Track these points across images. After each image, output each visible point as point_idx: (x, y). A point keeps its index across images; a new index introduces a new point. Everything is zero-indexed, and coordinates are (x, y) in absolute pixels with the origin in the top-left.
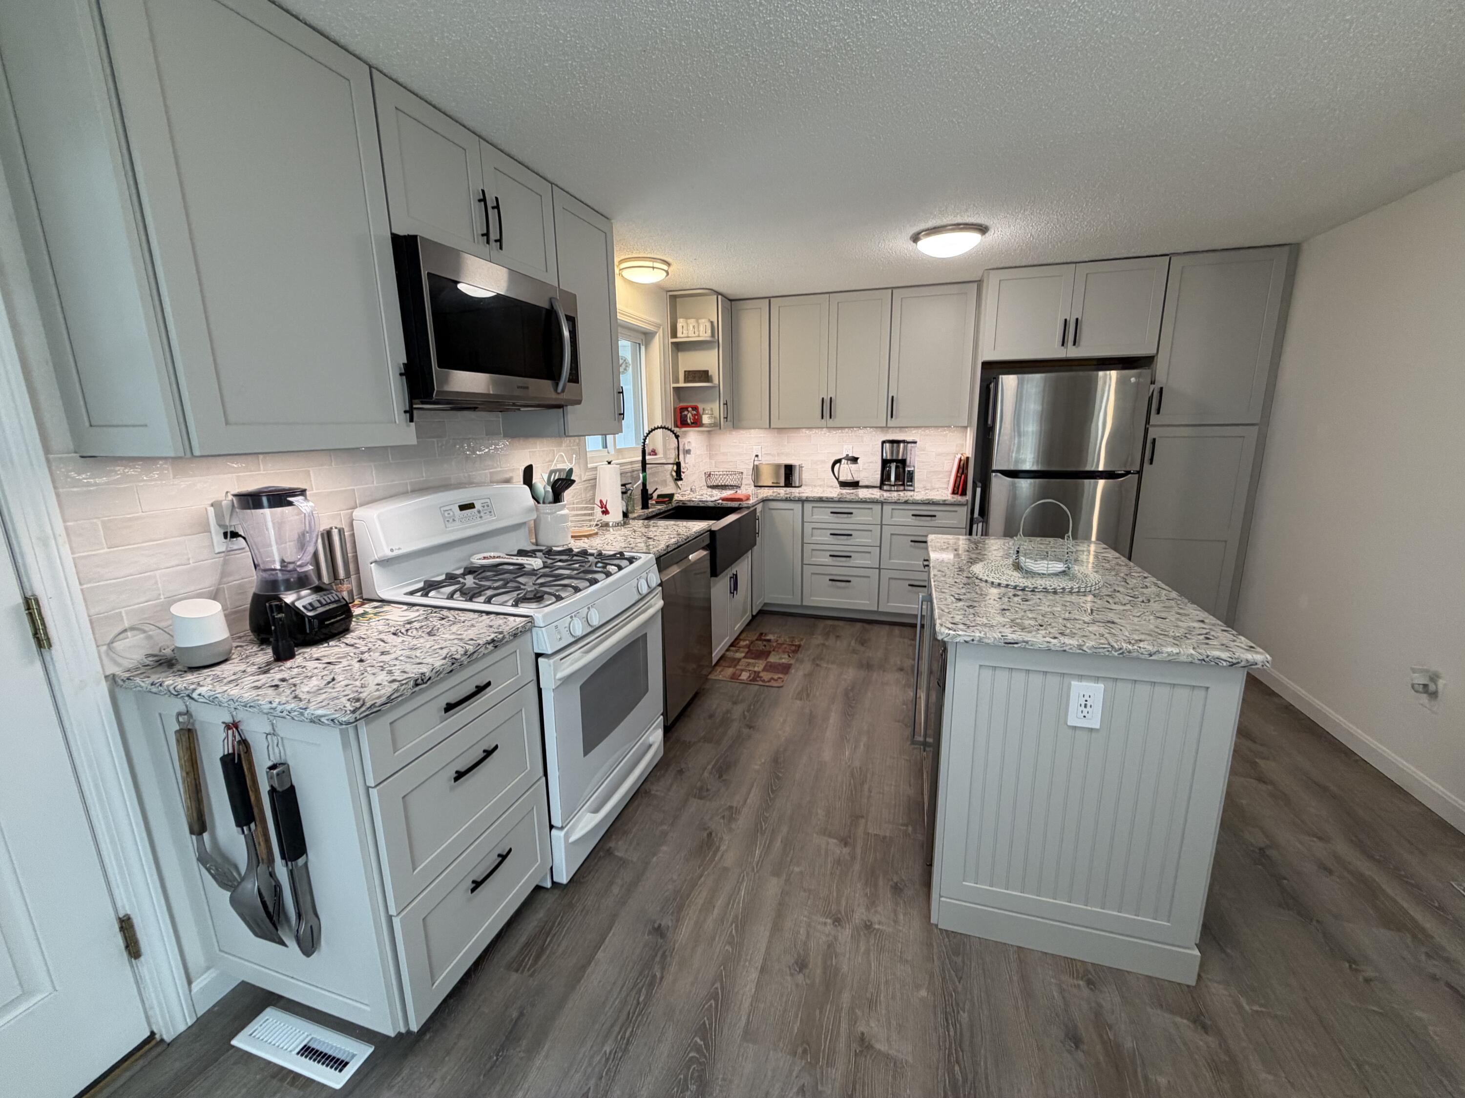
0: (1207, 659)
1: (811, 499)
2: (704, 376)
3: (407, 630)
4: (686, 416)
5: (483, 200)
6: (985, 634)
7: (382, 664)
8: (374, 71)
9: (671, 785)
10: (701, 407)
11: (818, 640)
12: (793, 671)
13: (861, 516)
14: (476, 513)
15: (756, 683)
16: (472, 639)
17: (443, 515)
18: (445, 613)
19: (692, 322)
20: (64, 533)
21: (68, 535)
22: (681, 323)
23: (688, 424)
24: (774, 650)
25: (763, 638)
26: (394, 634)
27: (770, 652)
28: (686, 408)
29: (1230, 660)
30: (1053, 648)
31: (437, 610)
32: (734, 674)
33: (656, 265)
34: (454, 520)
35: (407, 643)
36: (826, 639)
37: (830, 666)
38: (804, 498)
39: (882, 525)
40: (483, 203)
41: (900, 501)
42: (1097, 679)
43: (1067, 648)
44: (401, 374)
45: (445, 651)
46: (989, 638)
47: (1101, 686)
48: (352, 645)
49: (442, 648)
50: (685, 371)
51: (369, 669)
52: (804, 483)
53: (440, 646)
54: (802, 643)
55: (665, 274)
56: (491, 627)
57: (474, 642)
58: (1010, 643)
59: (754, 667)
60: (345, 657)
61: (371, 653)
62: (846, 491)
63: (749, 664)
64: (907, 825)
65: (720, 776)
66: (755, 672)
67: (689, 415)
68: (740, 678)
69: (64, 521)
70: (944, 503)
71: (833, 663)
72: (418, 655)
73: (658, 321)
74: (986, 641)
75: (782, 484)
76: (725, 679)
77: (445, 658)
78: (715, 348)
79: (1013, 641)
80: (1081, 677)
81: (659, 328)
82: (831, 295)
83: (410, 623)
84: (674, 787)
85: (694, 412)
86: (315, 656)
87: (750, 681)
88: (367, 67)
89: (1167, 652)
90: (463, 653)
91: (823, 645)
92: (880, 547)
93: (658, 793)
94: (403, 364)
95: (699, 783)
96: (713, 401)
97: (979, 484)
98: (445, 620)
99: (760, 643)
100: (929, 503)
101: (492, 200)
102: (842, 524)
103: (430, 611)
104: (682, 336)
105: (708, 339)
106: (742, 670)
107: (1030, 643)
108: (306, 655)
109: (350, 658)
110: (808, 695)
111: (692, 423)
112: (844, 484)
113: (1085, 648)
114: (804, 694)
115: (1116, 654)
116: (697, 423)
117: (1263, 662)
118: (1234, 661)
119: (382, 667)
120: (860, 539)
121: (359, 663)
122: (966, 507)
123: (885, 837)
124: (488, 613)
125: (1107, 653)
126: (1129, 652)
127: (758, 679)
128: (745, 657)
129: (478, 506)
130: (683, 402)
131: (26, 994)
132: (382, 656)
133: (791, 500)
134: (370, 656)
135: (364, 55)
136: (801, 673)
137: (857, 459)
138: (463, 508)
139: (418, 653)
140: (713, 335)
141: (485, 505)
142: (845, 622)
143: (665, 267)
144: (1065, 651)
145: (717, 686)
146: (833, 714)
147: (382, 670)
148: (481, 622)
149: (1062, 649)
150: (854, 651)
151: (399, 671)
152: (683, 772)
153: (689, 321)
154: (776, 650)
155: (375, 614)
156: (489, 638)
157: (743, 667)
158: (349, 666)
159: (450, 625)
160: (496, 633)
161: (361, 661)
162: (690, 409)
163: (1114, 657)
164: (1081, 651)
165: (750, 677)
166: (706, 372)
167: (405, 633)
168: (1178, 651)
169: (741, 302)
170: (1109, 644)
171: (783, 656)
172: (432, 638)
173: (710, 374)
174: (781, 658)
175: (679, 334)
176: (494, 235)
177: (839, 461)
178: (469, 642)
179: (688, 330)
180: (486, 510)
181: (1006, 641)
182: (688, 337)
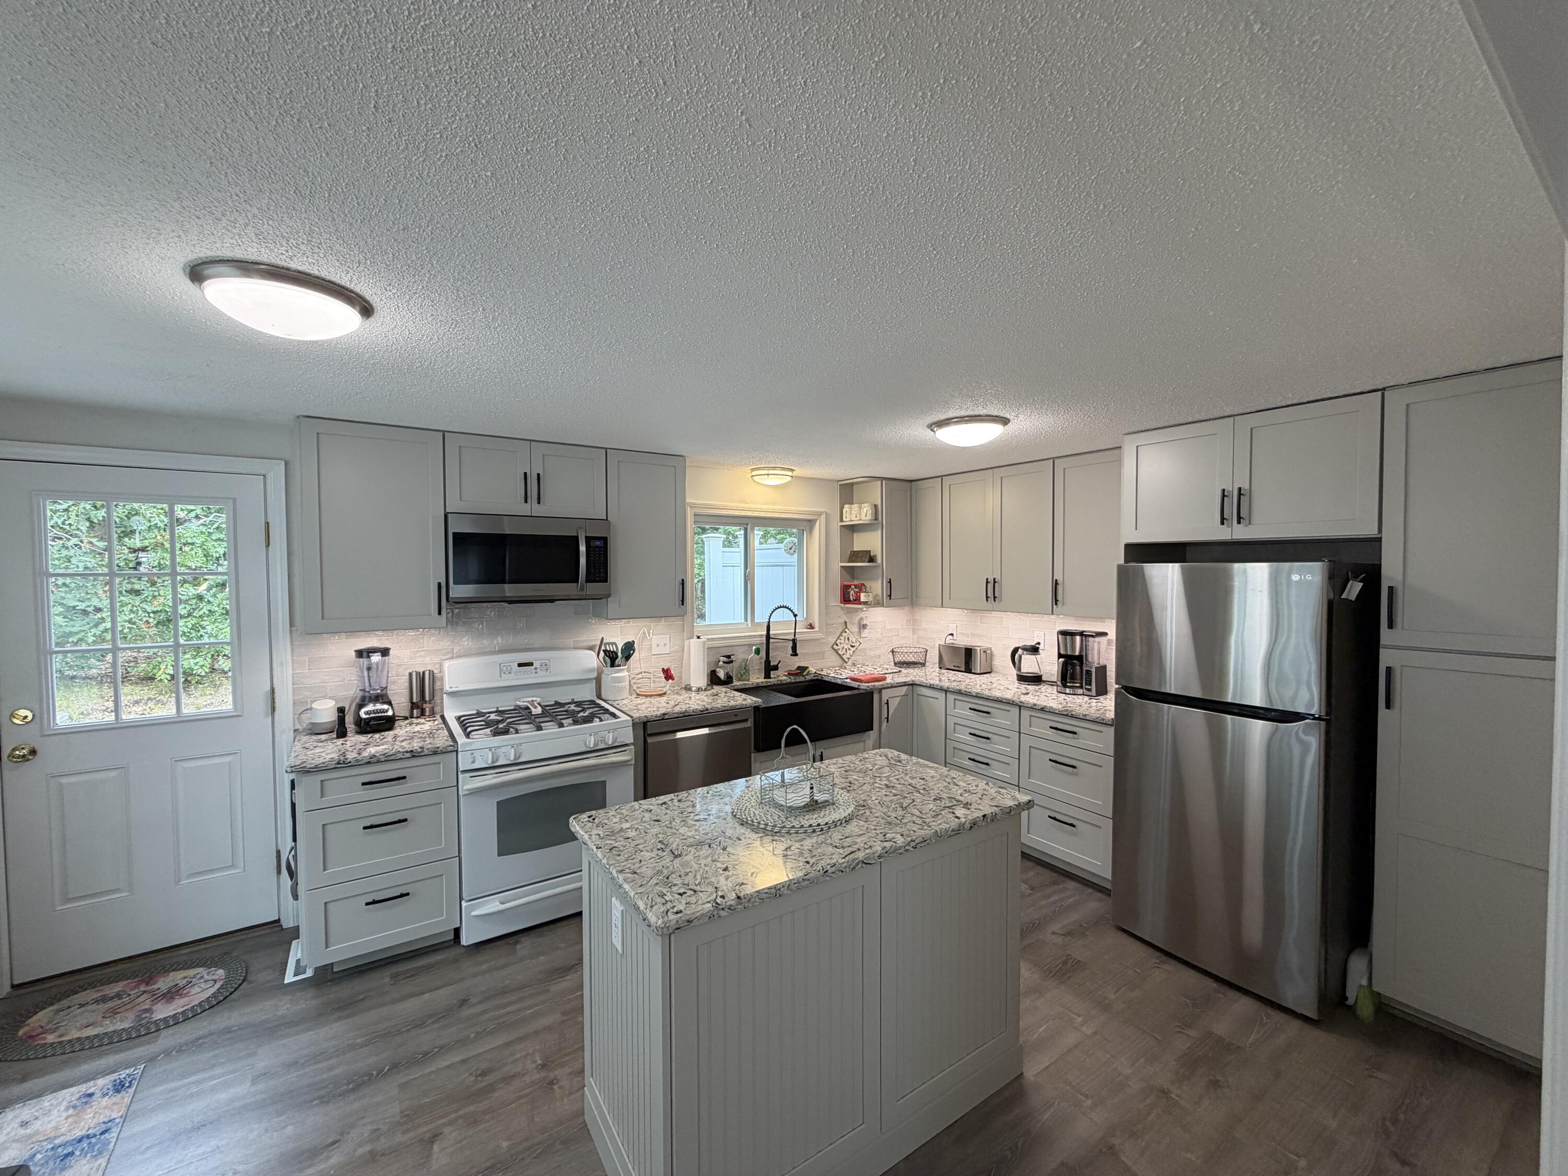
1: (952, 690)
2: (869, 556)
4: (849, 593)
5: (526, 478)
8: (446, 433)
10: (862, 585)
13: (1003, 720)
14: (534, 669)
17: (501, 669)
19: (858, 506)
20: (290, 662)
21: (293, 663)
22: (846, 508)
23: (851, 601)
28: (850, 586)
34: (510, 673)
38: (946, 689)
39: (1020, 733)
41: (1037, 708)
50: (851, 552)
67: (852, 592)
69: (292, 656)
70: (1085, 719)
73: (822, 509)
78: (877, 530)
81: (822, 515)
82: (995, 470)
85: (857, 590)
88: (442, 433)
92: (1019, 760)
96: (875, 579)
100: (1067, 715)
101: (533, 476)
102: (980, 723)
104: (848, 519)
105: (872, 521)
111: (854, 600)
112: (1022, 678)
116: (858, 600)
120: (999, 745)
129: (536, 664)
131: (233, 866)
133: (935, 688)
137: (1038, 649)
138: (520, 665)
140: (876, 519)
141: (543, 665)
143: (790, 473)
153: (855, 505)
162: (853, 587)
166: (871, 553)
169: (919, 482)
173: (873, 554)
175: (844, 519)
176: (533, 497)
177: (1017, 650)
179: (853, 515)
180: (543, 668)
182: (854, 521)
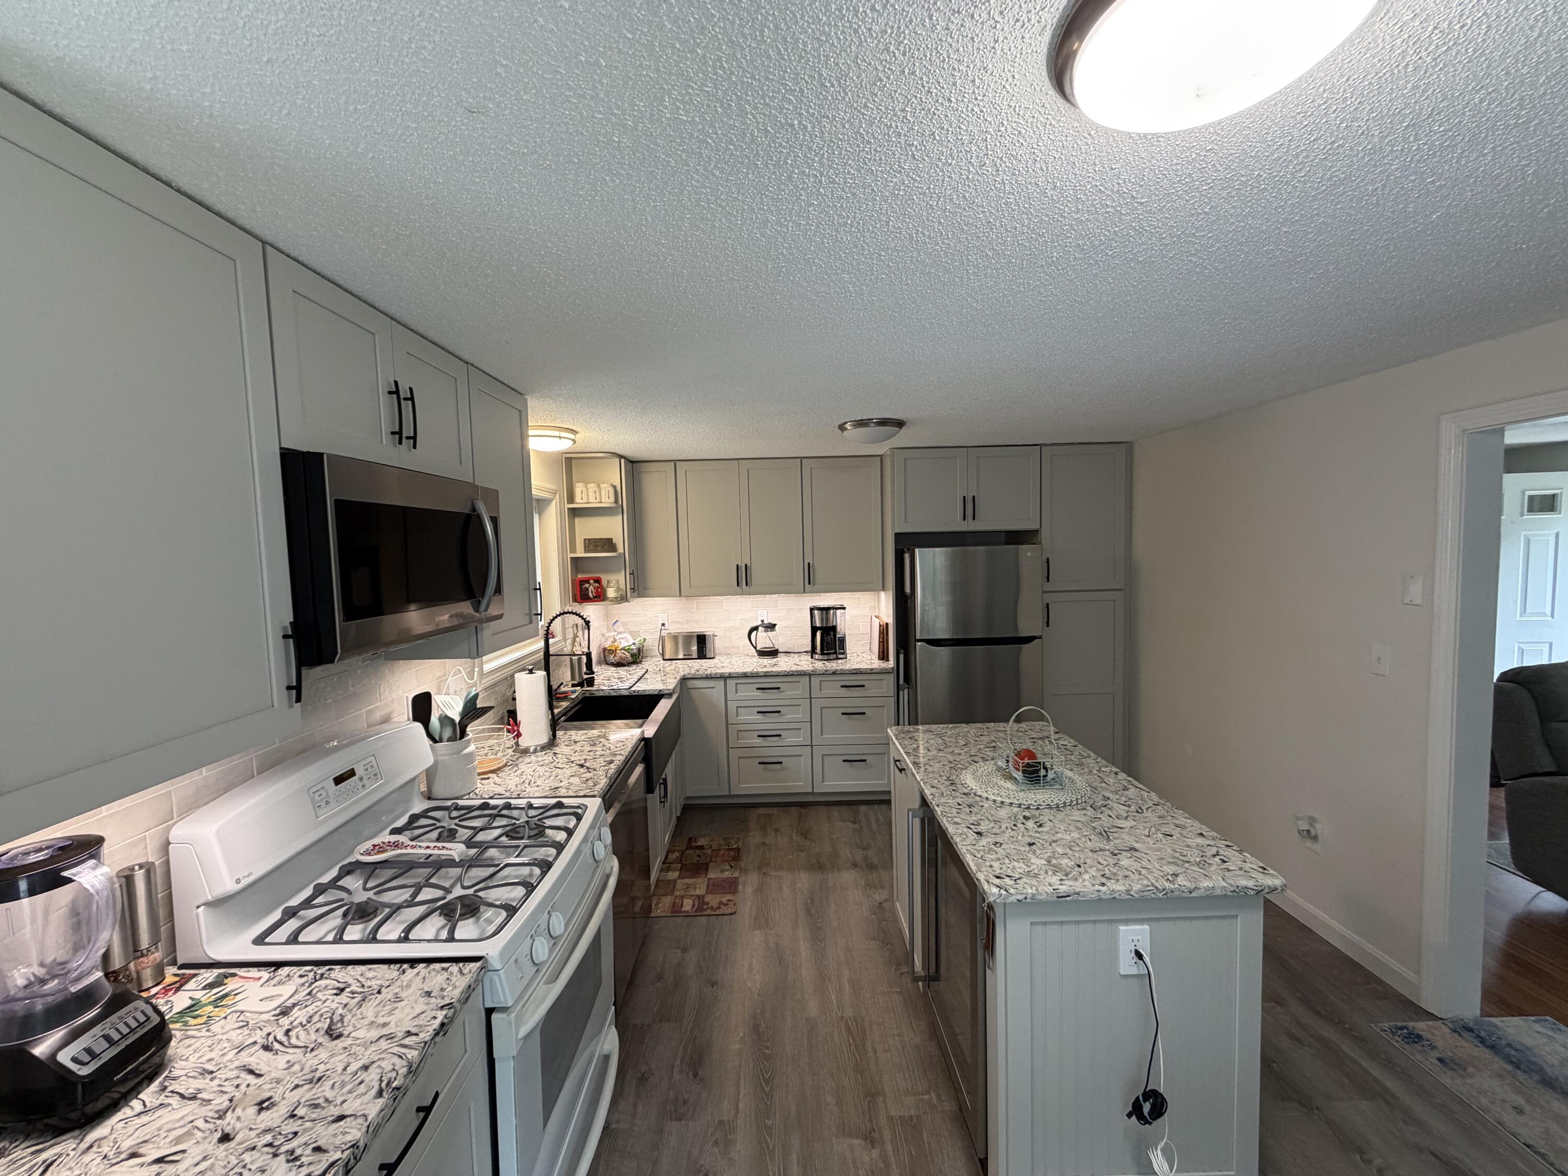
0: (1237, 890)
1: (735, 675)
2: (608, 544)
3: (287, 1033)
4: (587, 589)
5: (397, 392)
6: (1037, 890)
7: (268, 1138)
8: (268, 248)
9: (635, 1105)
10: (604, 578)
11: (755, 838)
12: (740, 887)
13: (791, 691)
14: (357, 781)
15: (704, 913)
16: (409, 1034)
17: (313, 800)
18: (339, 973)
19: (592, 487)
22: (579, 488)
23: (590, 599)
24: (711, 861)
25: (694, 844)
26: (266, 1048)
27: (707, 864)
28: (587, 581)
29: (1256, 888)
30: (1103, 897)
31: (323, 970)
32: (674, 904)
33: (563, 434)
34: (327, 803)
35: (297, 1068)
36: (765, 836)
37: (779, 874)
38: (727, 675)
39: (811, 698)
40: (395, 396)
41: (829, 672)
42: (1141, 921)
43: (1116, 895)
44: (285, 637)
45: (372, 1076)
46: (1041, 894)
47: (1146, 927)
48: (193, 1098)
49: (366, 1068)
50: (585, 540)
51: (247, 1157)
52: (717, 651)
53: (360, 1064)
54: (740, 844)
55: (572, 442)
56: (428, 994)
57: (414, 1038)
58: (1062, 897)
59: (695, 889)
60: (189, 1134)
61: (239, 1111)
62: (767, 661)
63: (688, 887)
64: (928, 1093)
65: (695, 1075)
66: (698, 896)
67: (591, 588)
68: (683, 909)
70: (871, 672)
71: (781, 868)
72: (330, 1095)
73: (554, 487)
74: (1039, 897)
75: (695, 656)
76: (665, 914)
77: (380, 1094)
78: (619, 514)
79: (1065, 895)
80: (1127, 922)
81: (556, 494)
82: (740, 461)
83: (285, 1012)
84: (640, 1109)
85: (597, 585)
86: (127, 1145)
87: (696, 911)
88: (260, 244)
89: (1204, 888)
90: (405, 1070)
91: (764, 844)
92: (811, 722)
93: (621, 1126)
94: (290, 623)
95: (671, 1092)
96: (619, 571)
97: (902, 651)
98: (345, 993)
99: (692, 852)
100: (857, 673)
101: (405, 391)
102: (769, 700)
103: (311, 975)
104: (581, 501)
105: (613, 505)
106: (682, 897)
107: (1081, 894)
108: (105, 1149)
109: (199, 1135)
110: (767, 921)
111: (595, 597)
112: (763, 653)
113: (1132, 893)
114: (762, 920)
115: (1161, 895)
116: (600, 596)
117: (1281, 887)
118: (1260, 889)
119: (270, 1145)
120: (790, 715)
121: (223, 1147)
122: (892, 675)
123: (911, 1118)
124: (413, 962)
125: (1153, 896)
126: (1172, 892)
127: (705, 907)
128: (680, 877)
129: (359, 771)
130: (583, 572)
132: (264, 1114)
133: (712, 678)
134: (238, 1118)
135: (257, 231)
136: (749, 890)
137: (774, 625)
138: (338, 780)
139: (325, 1090)
140: (616, 502)
141: (368, 766)
142: (779, 809)
143: (572, 436)
144: (1115, 898)
145: (656, 927)
146: (802, 942)
147: (275, 1155)
148: (408, 986)
149: (1111, 897)
150: (800, 849)
151: (308, 1151)
152: (646, 1079)
153: (589, 486)
154: (714, 859)
155: (216, 1003)
156: (436, 1024)
157: (682, 893)
158: (205, 1159)
159: (360, 1005)
160: (442, 1008)
161: (225, 1138)
162: (592, 581)
163: (1159, 899)
164: (1129, 897)
165: (694, 905)
166: (609, 541)
167: (284, 1039)
168: (1212, 885)
169: (643, 464)
170: (1153, 885)
171: (724, 867)
172: (340, 1043)
173: (614, 541)
174: (722, 871)
175: (578, 499)
176: (408, 431)
177: (756, 628)
178: (407, 1041)
179: (585, 496)
180: (370, 773)
181: (1058, 895)
182: (588, 503)
